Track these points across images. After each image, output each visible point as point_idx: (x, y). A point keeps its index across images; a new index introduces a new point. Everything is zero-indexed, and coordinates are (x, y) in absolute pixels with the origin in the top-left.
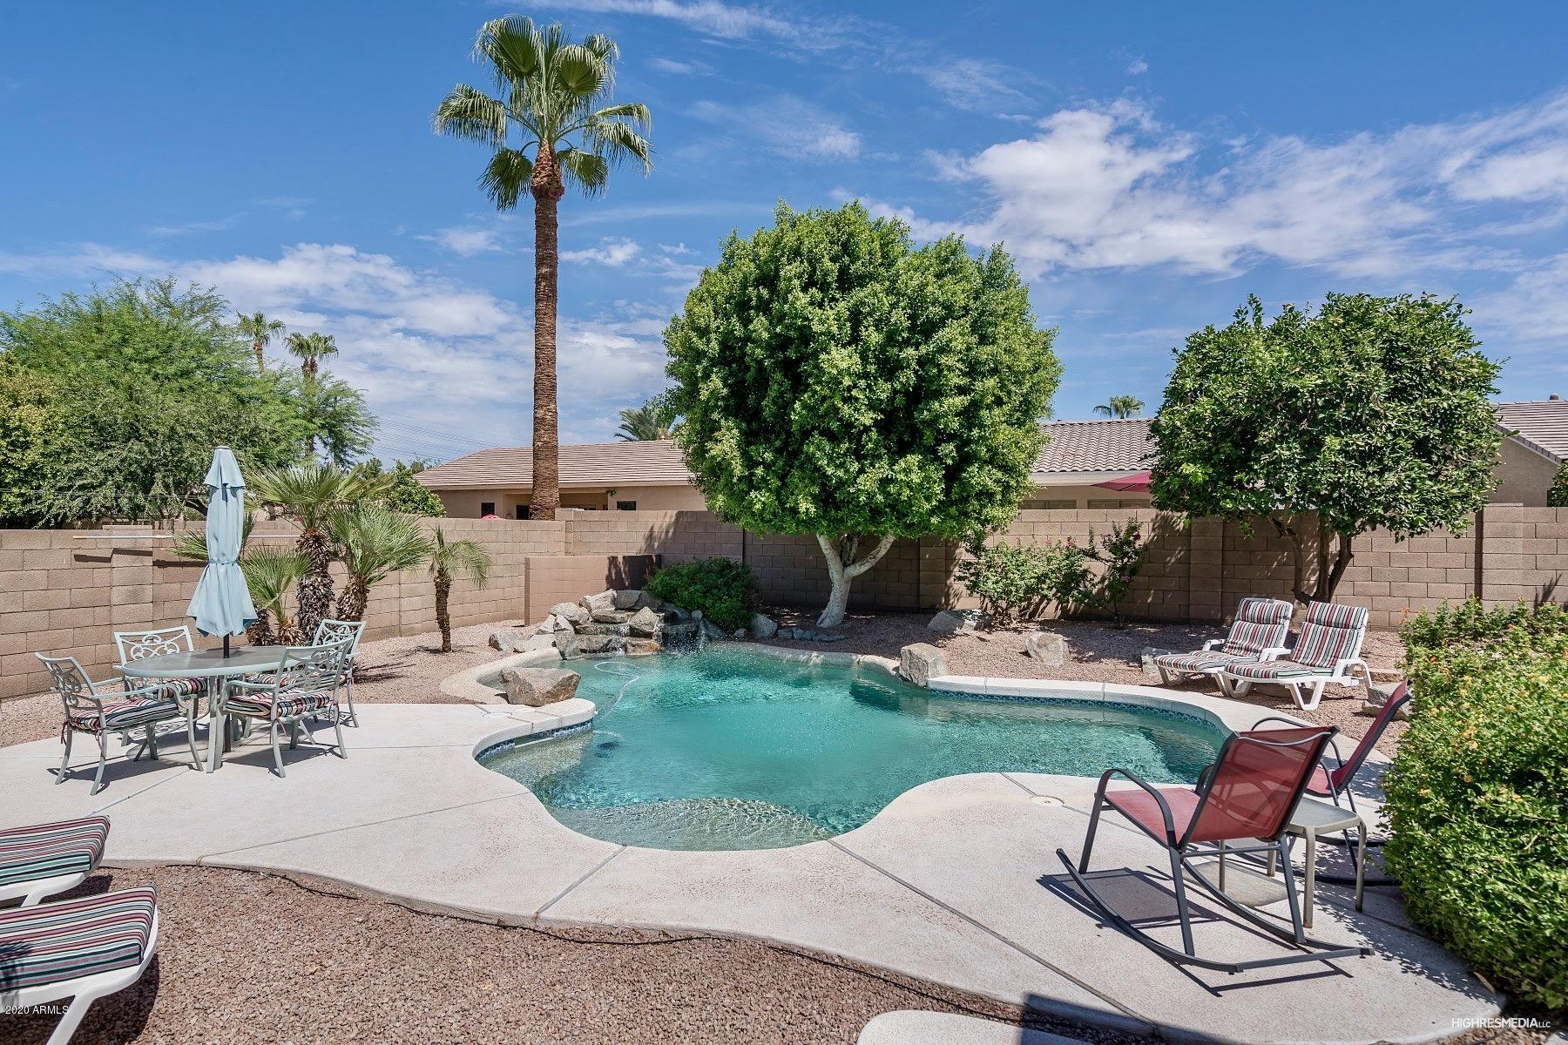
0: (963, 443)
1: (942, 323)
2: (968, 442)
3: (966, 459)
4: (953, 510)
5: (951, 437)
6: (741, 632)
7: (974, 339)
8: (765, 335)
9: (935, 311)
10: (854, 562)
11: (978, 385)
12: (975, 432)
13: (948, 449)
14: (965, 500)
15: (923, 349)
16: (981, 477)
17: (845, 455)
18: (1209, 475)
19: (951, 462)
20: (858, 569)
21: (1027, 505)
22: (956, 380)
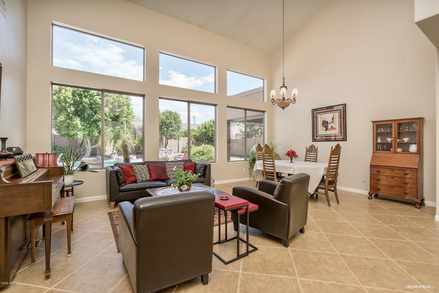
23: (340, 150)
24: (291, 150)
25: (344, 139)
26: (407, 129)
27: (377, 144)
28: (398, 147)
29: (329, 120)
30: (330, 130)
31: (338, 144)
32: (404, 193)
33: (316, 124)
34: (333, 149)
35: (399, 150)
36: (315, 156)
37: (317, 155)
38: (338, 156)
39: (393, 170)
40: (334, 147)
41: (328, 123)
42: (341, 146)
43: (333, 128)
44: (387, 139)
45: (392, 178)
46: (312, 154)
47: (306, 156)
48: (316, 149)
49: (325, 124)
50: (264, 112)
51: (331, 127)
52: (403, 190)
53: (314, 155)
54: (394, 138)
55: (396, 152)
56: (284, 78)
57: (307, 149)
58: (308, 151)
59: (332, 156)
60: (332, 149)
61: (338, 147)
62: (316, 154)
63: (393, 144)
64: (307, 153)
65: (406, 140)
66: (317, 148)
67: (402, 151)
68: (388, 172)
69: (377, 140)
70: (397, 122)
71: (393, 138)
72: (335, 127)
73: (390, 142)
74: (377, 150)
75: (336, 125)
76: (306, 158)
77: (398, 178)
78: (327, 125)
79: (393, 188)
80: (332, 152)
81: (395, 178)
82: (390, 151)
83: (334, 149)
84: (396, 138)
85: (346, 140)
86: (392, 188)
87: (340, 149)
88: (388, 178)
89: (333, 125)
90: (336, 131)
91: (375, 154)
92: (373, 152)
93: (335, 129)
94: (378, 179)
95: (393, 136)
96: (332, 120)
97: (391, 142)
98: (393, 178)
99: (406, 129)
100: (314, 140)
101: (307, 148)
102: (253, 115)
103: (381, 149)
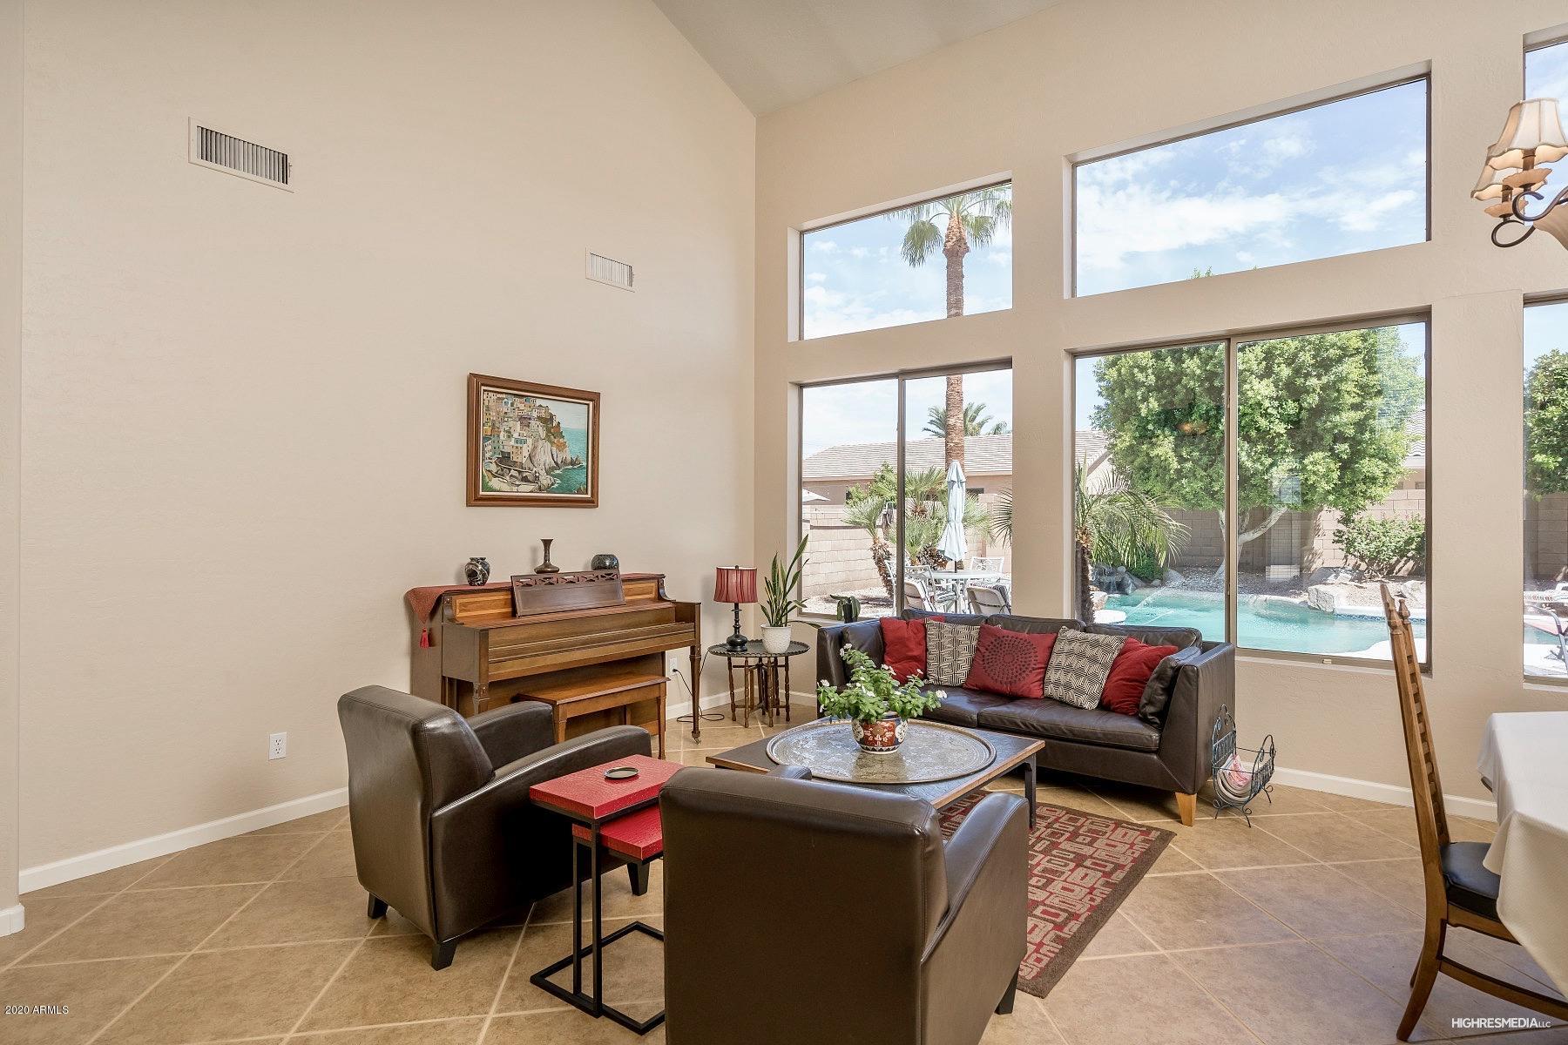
0: (1354, 442)
1: (1340, 360)
2: (1360, 443)
3: (1357, 454)
4: (1346, 491)
5: (1345, 440)
6: (1157, 582)
7: (1365, 371)
8: (1198, 372)
9: (1333, 352)
10: (1245, 531)
11: (1369, 403)
12: (1367, 435)
13: (1343, 448)
14: (1352, 484)
15: (1325, 379)
16: (1368, 466)
17: (1261, 453)
18: (1558, 462)
19: (1346, 457)
20: (1250, 536)
21: (1400, 486)
22: (1349, 400)
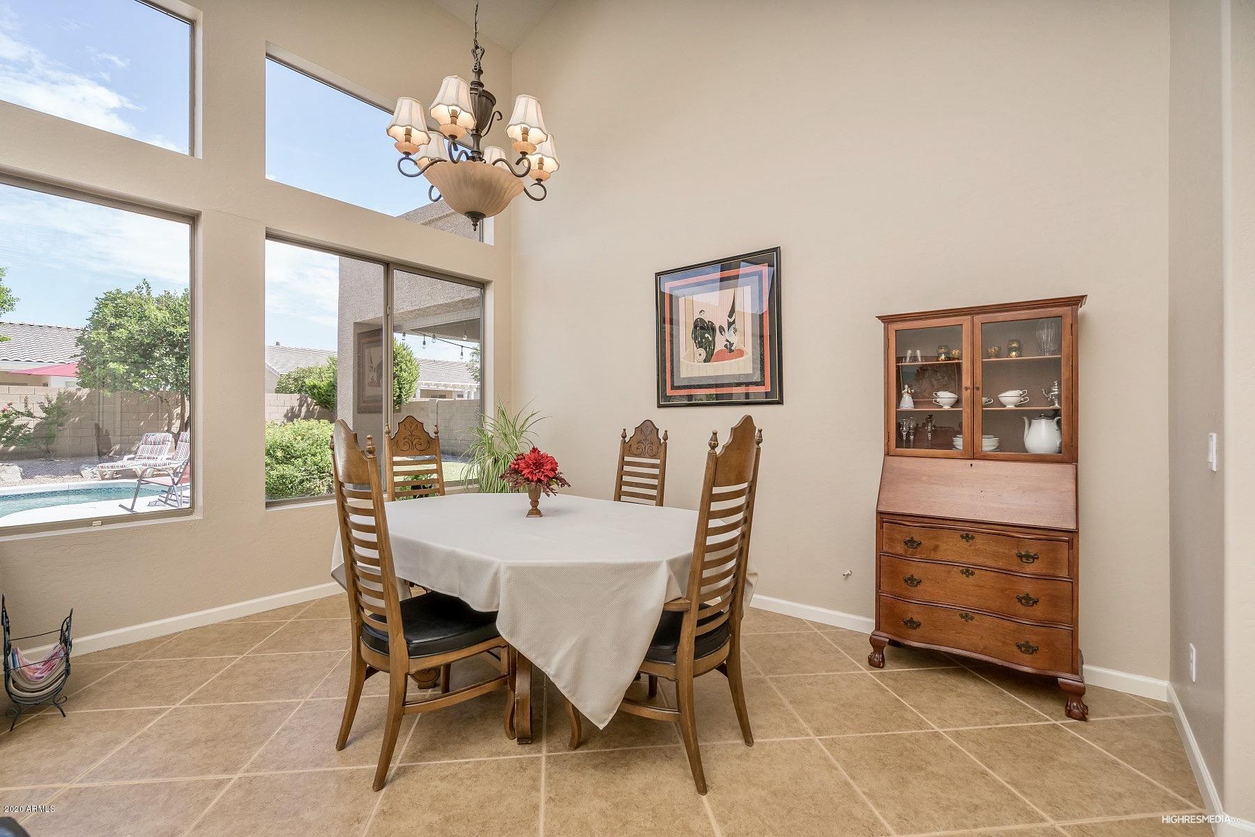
23: (759, 449)
24: (534, 450)
25: (775, 398)
26: (1014, 353)
27: (901, 415)
28: (985, 432)
29: (720, 320)
30: (721, 357)
31: (748, 420)
32: (1019, 647)
33: (672, 335)
34: (718, 450)
35: (989, 444)
36: (656, 471)
37: (662, 467)
38: (745, 485)
39: (973, 538)
40: (724, 439)
41: (714, 329)
42: (760, 431)
43: (731, 351)
44: (939, 393)
45: (968, 572)
46: (643, 466)
47: (621, 473)
48: (662, 441)
49: (703, 331)
50: (482, 285)
51: (726, 346)
52: (1014, 631)
53: (653, 466)
54: (969, 391)
55: (974, 454)
56: (479, 51)
57: (627, 439)
58: (628, 448)
59: (716, 490)
60: (713, 447)
61: (745, 434)
62: (658, 462)
63: (965, 416)
64: (627, 459)
65: (1010, 398)
66: (666, 438)
67: (997, 448)
68: (951, 548)
69: (899, 397)
70: (979, 319)
71: (967, 389)
72: (741, 347)
73: (947, 408)
74: (900, 442)
75: (744, 338)
76: (620, 483)
77: (992, 573)
78: (710, 339)
79: (972, 619)
80: (712, 466)
81: (977, 572)
82: (950, 446)
83: (727, 448)
84: (978, 389)
85: (780, 402)
86: (966, 617)
87: (758, 443)
88: (949, 572)
89: (734, 339)
90: (743, 366)
91: (895, 462)
92: (887, 454)
93: (741, 353)
94: (908, 576)
95: (966, 381)
96: (730, 316)
97: (952, 407)
98: (972, 574)
99: (1011, 350)
100: (664, 401)
101: (624, 437)
102: (449, 301)
103: (912, 437)
